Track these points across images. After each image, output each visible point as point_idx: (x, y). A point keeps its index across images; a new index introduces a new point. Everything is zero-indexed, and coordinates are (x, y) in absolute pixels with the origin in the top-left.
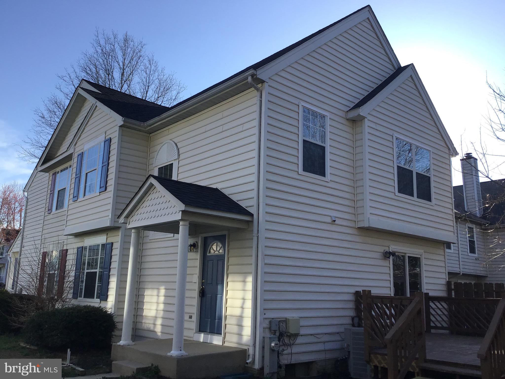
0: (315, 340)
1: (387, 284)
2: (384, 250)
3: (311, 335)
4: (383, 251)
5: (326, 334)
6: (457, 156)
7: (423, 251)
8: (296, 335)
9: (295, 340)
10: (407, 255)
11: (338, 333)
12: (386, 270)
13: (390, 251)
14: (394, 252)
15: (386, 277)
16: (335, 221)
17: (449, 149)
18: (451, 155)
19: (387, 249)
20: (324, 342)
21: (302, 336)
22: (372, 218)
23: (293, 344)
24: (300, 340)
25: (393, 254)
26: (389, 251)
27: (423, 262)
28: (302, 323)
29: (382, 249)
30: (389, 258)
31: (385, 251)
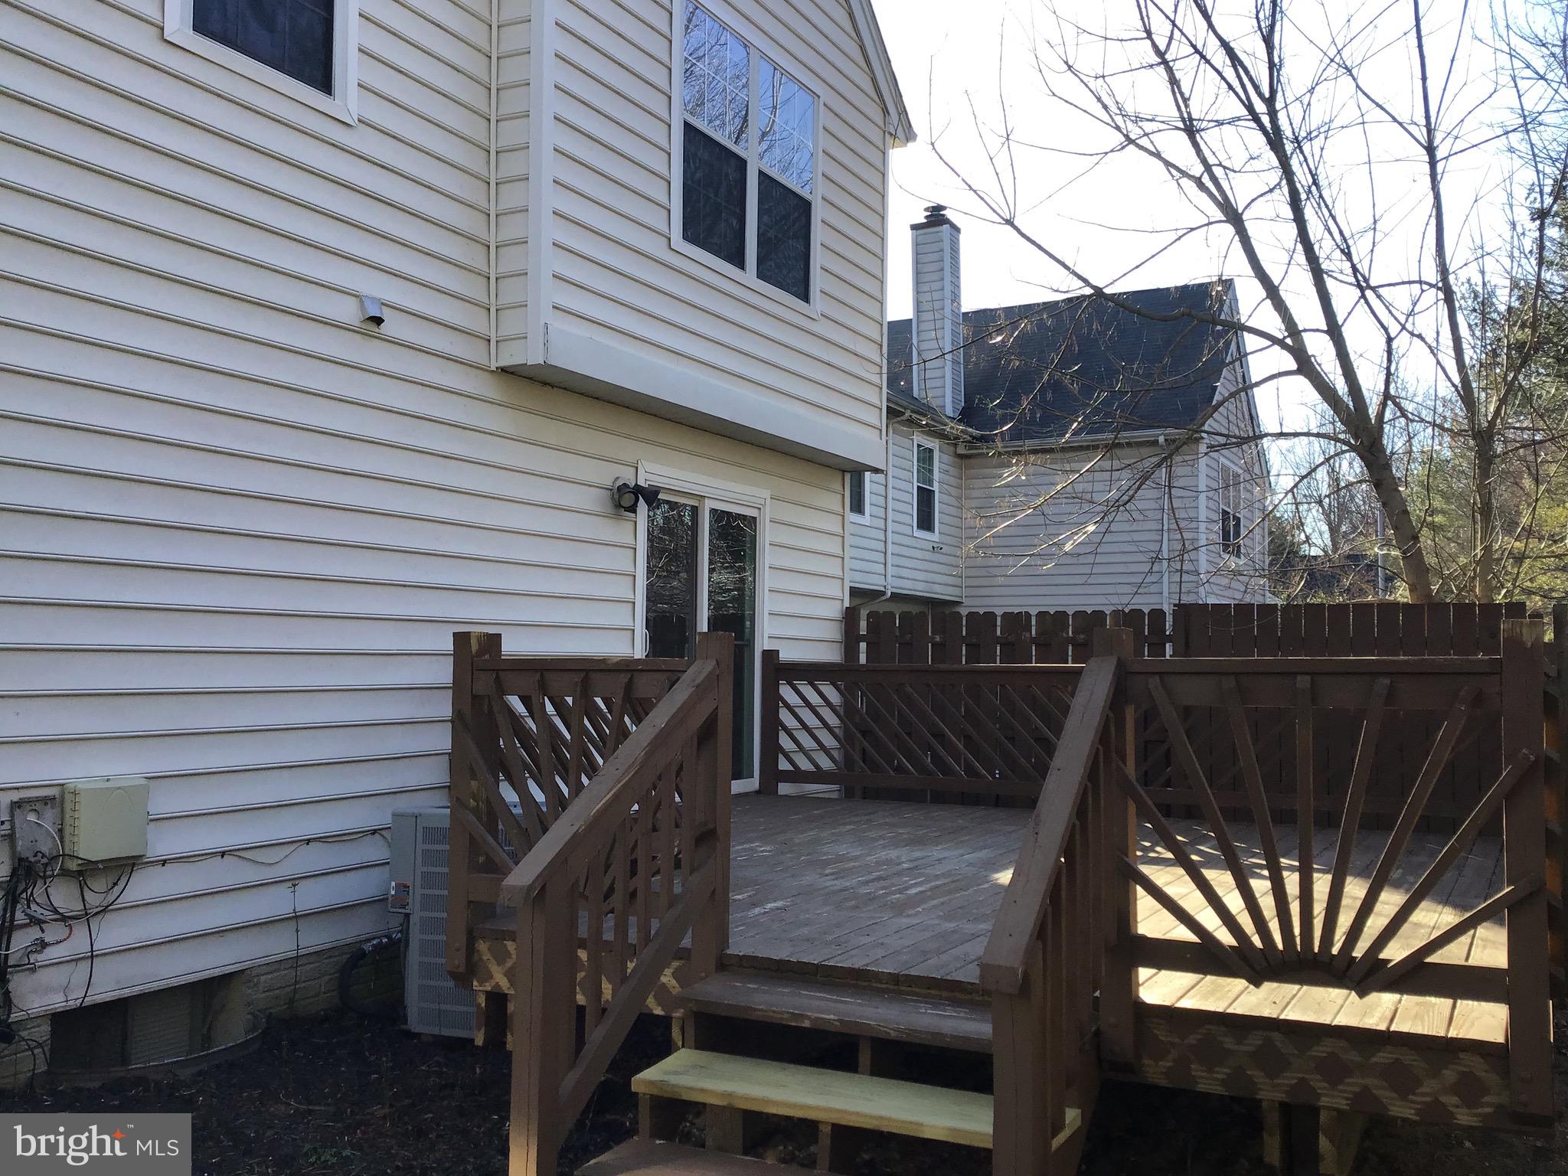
0: (249, 874)
1: (620, 616)
2: (618, 478)
3: (223, 854)
4: (608, 482)
5: (308, 841)
6: (909, 144)
7: (766, 494)
8: (125, 866)
9: (117, 890)
10: (709, 505)
11: (374, 832)
12: (621, 561)
13: (641, 483)
14: (657, 489)
15: (619, 588)
16: (378, 321)
17: (885, 111)
18: (891, 135)
19: (628, 477)
20: (294, 882)
21: (164, 862)
22: (561, 325)
23: (105, 910)
24: (142, 886)
25: (651, 495)
26: (636, 485)
27: (767, 535)
28: (164, 802)
29: (608, 475)
30: (633, 509)
31: (620, 483)
